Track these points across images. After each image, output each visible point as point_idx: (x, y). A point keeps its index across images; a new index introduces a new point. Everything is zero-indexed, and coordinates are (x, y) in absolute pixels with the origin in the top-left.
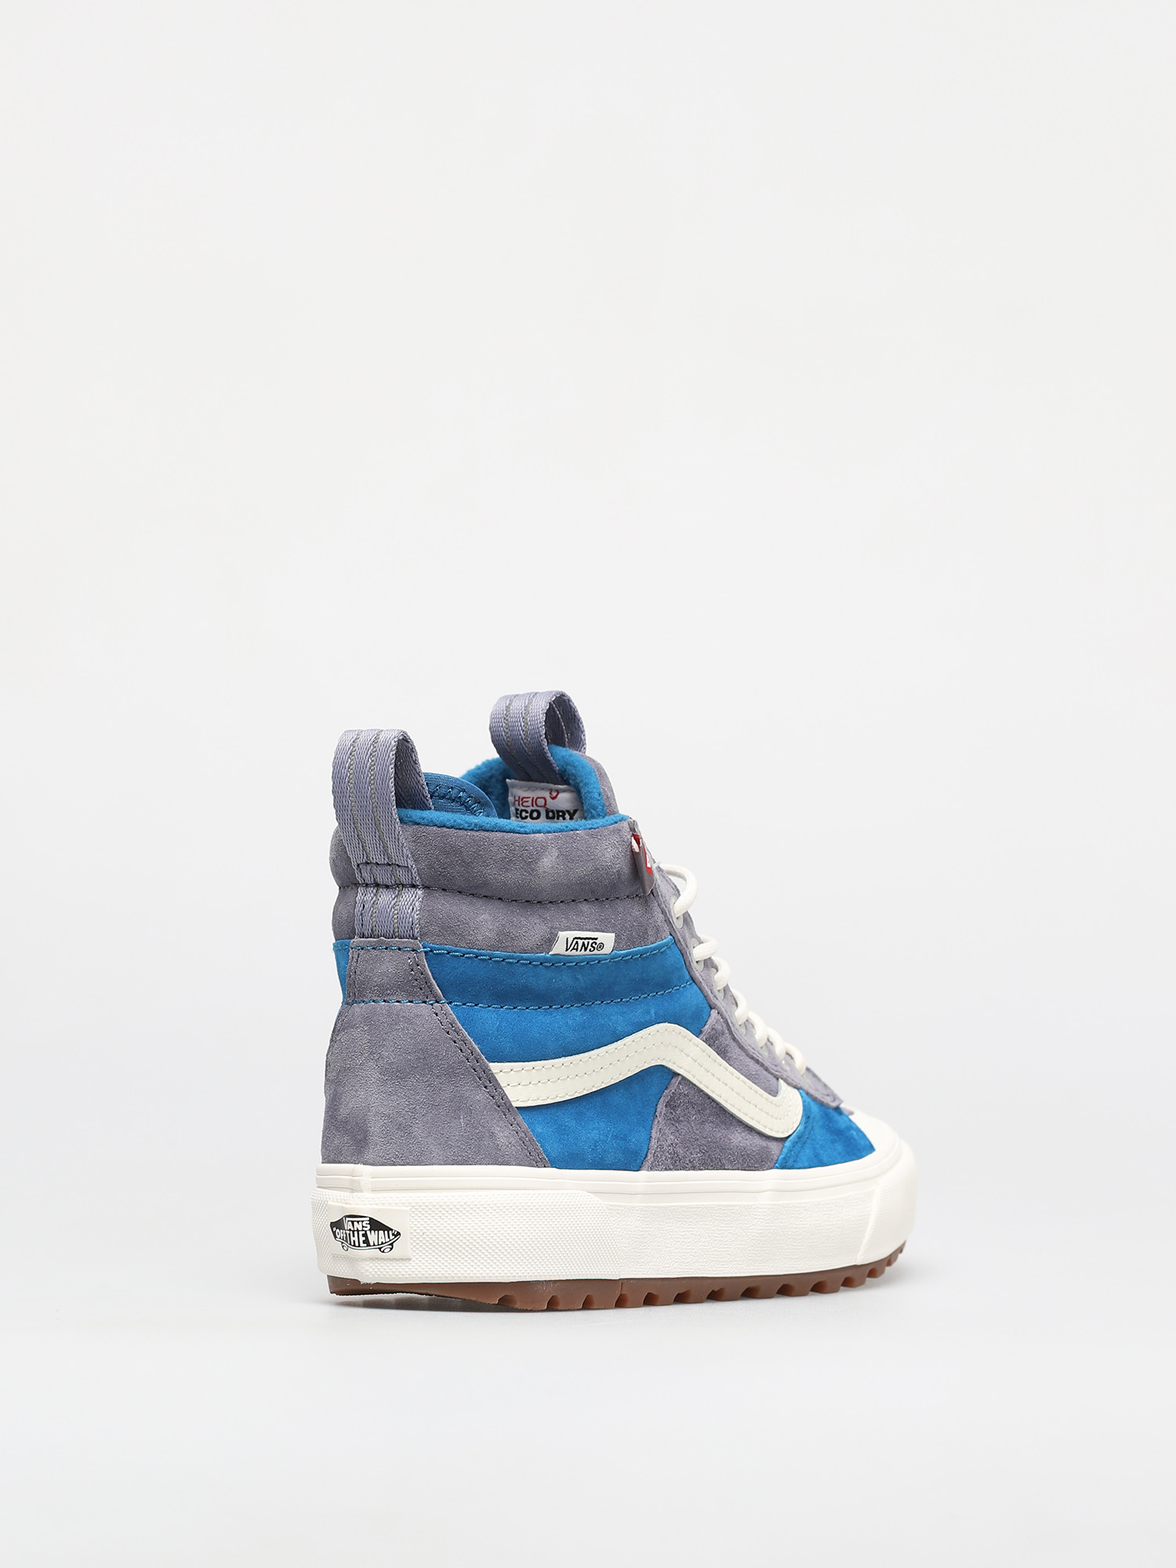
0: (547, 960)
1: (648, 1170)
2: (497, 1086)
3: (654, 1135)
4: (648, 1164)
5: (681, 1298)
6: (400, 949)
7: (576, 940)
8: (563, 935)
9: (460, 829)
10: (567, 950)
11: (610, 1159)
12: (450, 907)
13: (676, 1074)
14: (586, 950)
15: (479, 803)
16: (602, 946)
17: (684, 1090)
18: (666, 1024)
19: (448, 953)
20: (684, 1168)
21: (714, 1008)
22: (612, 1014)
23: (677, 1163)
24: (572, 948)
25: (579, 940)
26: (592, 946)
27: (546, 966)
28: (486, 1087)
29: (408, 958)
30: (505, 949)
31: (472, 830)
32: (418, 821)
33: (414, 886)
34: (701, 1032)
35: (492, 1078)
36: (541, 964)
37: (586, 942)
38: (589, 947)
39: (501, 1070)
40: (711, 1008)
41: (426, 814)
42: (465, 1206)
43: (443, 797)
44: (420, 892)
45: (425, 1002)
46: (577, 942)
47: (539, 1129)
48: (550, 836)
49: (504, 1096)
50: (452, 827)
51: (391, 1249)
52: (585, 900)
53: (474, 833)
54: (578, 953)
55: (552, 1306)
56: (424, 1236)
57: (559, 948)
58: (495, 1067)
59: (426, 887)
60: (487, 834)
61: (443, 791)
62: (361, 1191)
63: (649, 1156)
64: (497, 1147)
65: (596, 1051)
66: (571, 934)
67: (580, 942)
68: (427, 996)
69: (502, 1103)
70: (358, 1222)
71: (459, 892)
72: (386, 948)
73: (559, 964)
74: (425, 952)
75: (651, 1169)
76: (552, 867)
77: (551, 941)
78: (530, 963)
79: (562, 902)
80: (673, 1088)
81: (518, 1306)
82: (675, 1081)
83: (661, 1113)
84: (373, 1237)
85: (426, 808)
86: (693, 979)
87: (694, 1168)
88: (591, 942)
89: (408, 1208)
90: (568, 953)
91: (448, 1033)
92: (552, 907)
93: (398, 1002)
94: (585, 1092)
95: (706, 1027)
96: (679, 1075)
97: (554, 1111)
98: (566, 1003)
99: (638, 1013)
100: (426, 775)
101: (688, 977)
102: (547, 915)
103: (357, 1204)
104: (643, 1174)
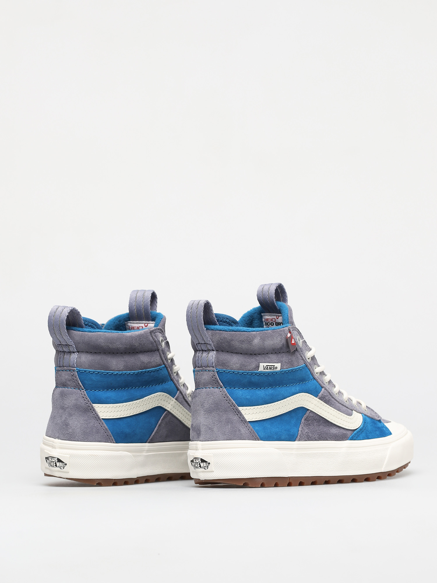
0: (258, 373)
1: (298, 441)
2: (241, 415)
3: (300, 429)
4: (298, 439)
5: (314, 483)
6: (209, 371)
7: (267, 366)
8: (261, 365)
9: (226, 331)
10: (264, 369)
11: (283, 437)
12: (225, 357)
13: (308, 410)
14: (271, 369)
15: (233, 322)
16: (276, 368)
17: (311, 415)
18: (303, 393)
19: (224, 372)
20: (312, 440)
21: (323, 388)
22: (282, 390)
23: (309, 438)
24: (266, 369)
25: (268, 366)
26: (273, 368)
27: (257, 375)
28: (237, 415)
29: (211, 373)
30: (243, 370)
31: (230, 331)
32: (213, 329)
33: (213, 350)
34: (318, 396)
35: (239, 412)
36: (256, 374)
37: (271, 367)
38: (272, 368)
39: (243, 410)
40: (322, 388)
41: (216, 327)
42: (230, 454)
43: (221, 321)
44: (215, 352)
45: (217, 388)
46: (267, 367)
47: (257, 428)
48: (258, 332)
49: (244, 418)
50: (224, 331)
51: (208, 468)
52: (272, 353)
53: (231, 332)
54: (268, 370)
55: (263, 486)
56: (218, 464)
57: (261, 369)
58: (240, 408)
59: (217, 351)
60: (235, 333)
61: (221, 319)
62: (198, 450)
63: (298, 436)
64: (241, 434)
65: (277, 402)
66: (265, 364)
67: (269, 367)
68: (218, 386)
69: (243, 420)
70: (197, 460)
71: (227, 352)
72: (205, 371)
73: (261, 374)
74: (217, 372)
75: (299, 441)
76: (258, 343)
77: (258, 367)
78: (252, 374)
79: (263, 354)
80: (307, 414)
81: (250, 486)
82: (308, 412)
83: (303, 422)
84: (202, 464)
85: (215, 324)
86: (314, 379)
87: (316, 440)
88: (273, 367)
89: (212, 455)
90: (265, 370)
91: (224, 398)
92: (260, 356)
93: (209, 388)
94: (274, 416)
95: (320, 394)
96: (309, 410)
97: (262, 422)
98: (266, 387)
99: (293, 389)
100: (216, 314)
101: (312, 378)
102: (258, 358)
103: (197, 454)
104: (296, 442)
